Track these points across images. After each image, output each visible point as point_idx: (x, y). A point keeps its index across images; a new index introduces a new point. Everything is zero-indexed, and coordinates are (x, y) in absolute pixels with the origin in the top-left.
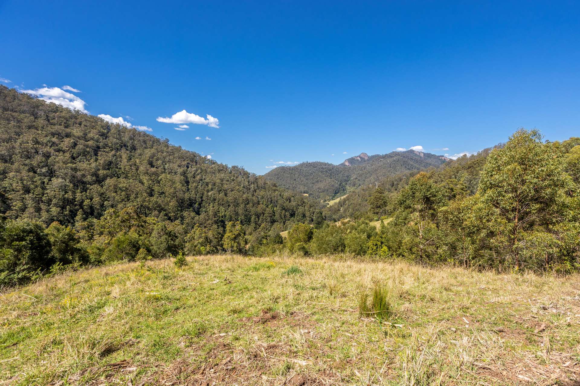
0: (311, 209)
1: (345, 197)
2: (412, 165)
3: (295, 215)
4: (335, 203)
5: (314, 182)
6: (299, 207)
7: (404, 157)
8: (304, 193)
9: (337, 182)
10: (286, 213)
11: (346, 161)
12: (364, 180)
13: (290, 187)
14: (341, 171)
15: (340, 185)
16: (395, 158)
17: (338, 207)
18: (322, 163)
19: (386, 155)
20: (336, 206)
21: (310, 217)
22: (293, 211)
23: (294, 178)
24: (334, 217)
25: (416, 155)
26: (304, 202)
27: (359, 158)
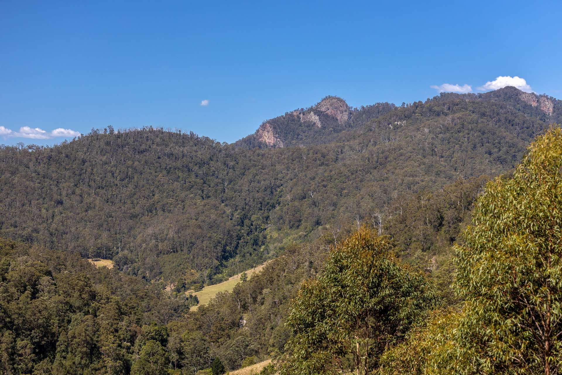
0: (123, 324)
1: (259, 269)
2: (512, 146)
3: (54, 348)
4: (221, 297)
5: (138, 209)
6: (73, 316)
7: (483, 115)
8: (99, 256)
9: (228, 211)
10: (20, 343)
11: (263, 126)
12: (335, 205)
13: (36, 231)
14: (246, 168)
15: (242, 224)
16: (449, 118)
17: (233, 311)
18: (171, 135)
19: (417, 105)
20: (225, 310)
21: (118, 357)
22: (46, 330)
23: (56, 197)
24: (214, 351)
25: (526, 107)
26: (93, 296)
27: (314, 118)
